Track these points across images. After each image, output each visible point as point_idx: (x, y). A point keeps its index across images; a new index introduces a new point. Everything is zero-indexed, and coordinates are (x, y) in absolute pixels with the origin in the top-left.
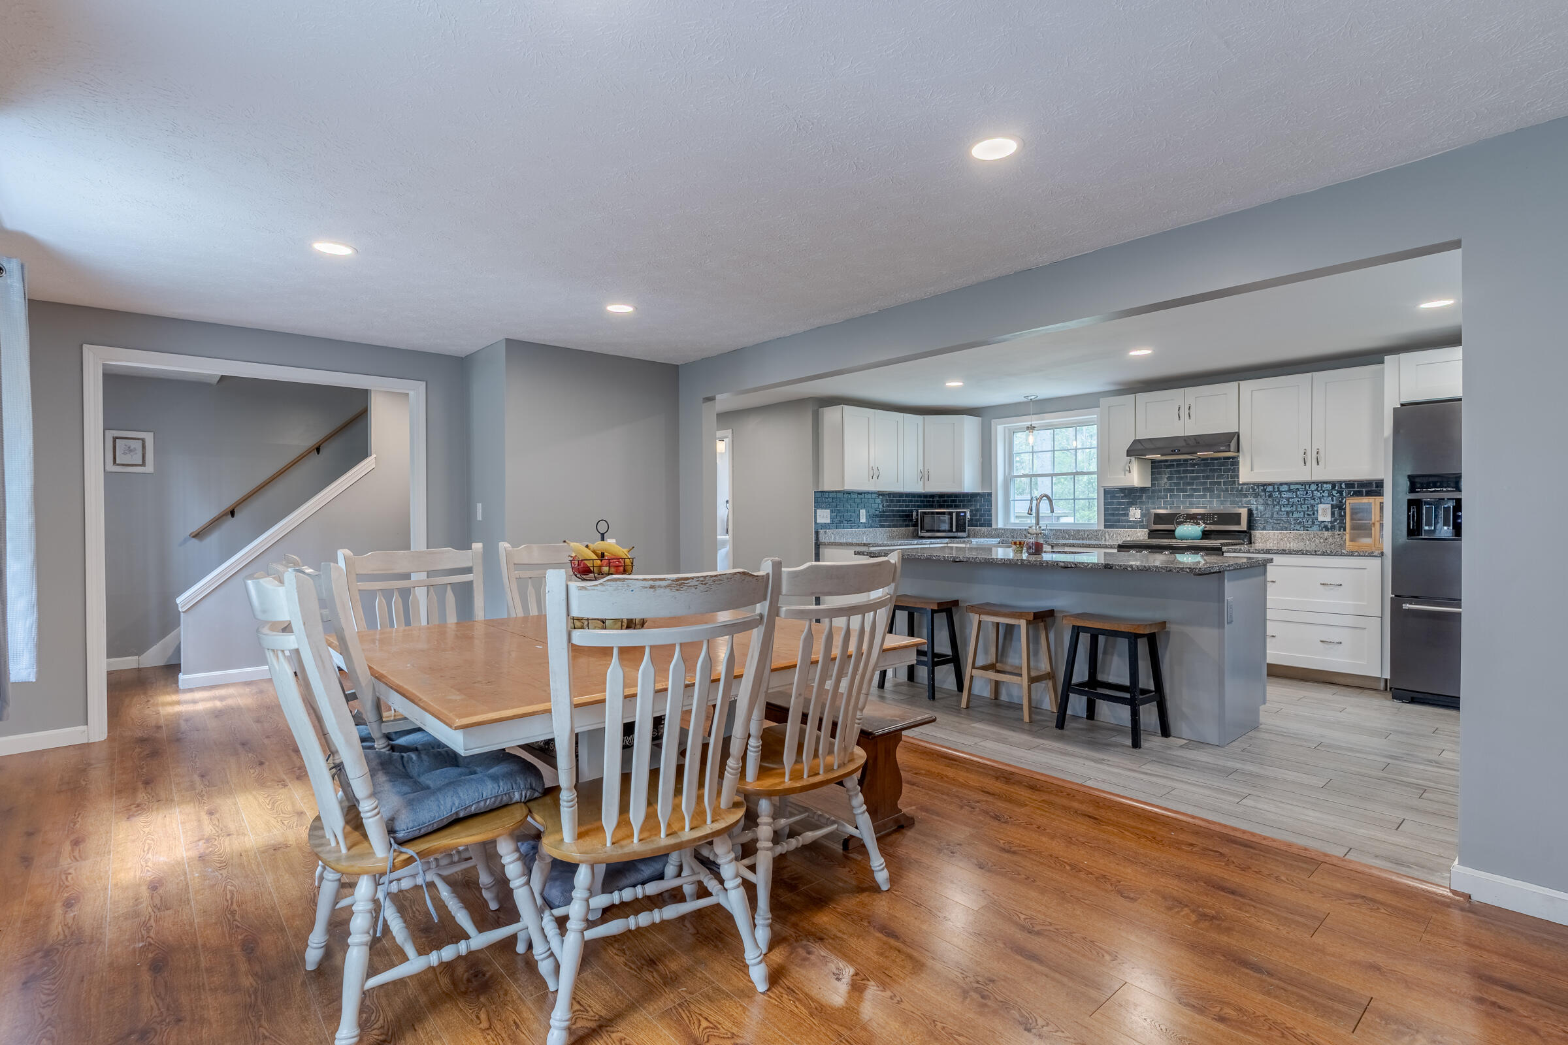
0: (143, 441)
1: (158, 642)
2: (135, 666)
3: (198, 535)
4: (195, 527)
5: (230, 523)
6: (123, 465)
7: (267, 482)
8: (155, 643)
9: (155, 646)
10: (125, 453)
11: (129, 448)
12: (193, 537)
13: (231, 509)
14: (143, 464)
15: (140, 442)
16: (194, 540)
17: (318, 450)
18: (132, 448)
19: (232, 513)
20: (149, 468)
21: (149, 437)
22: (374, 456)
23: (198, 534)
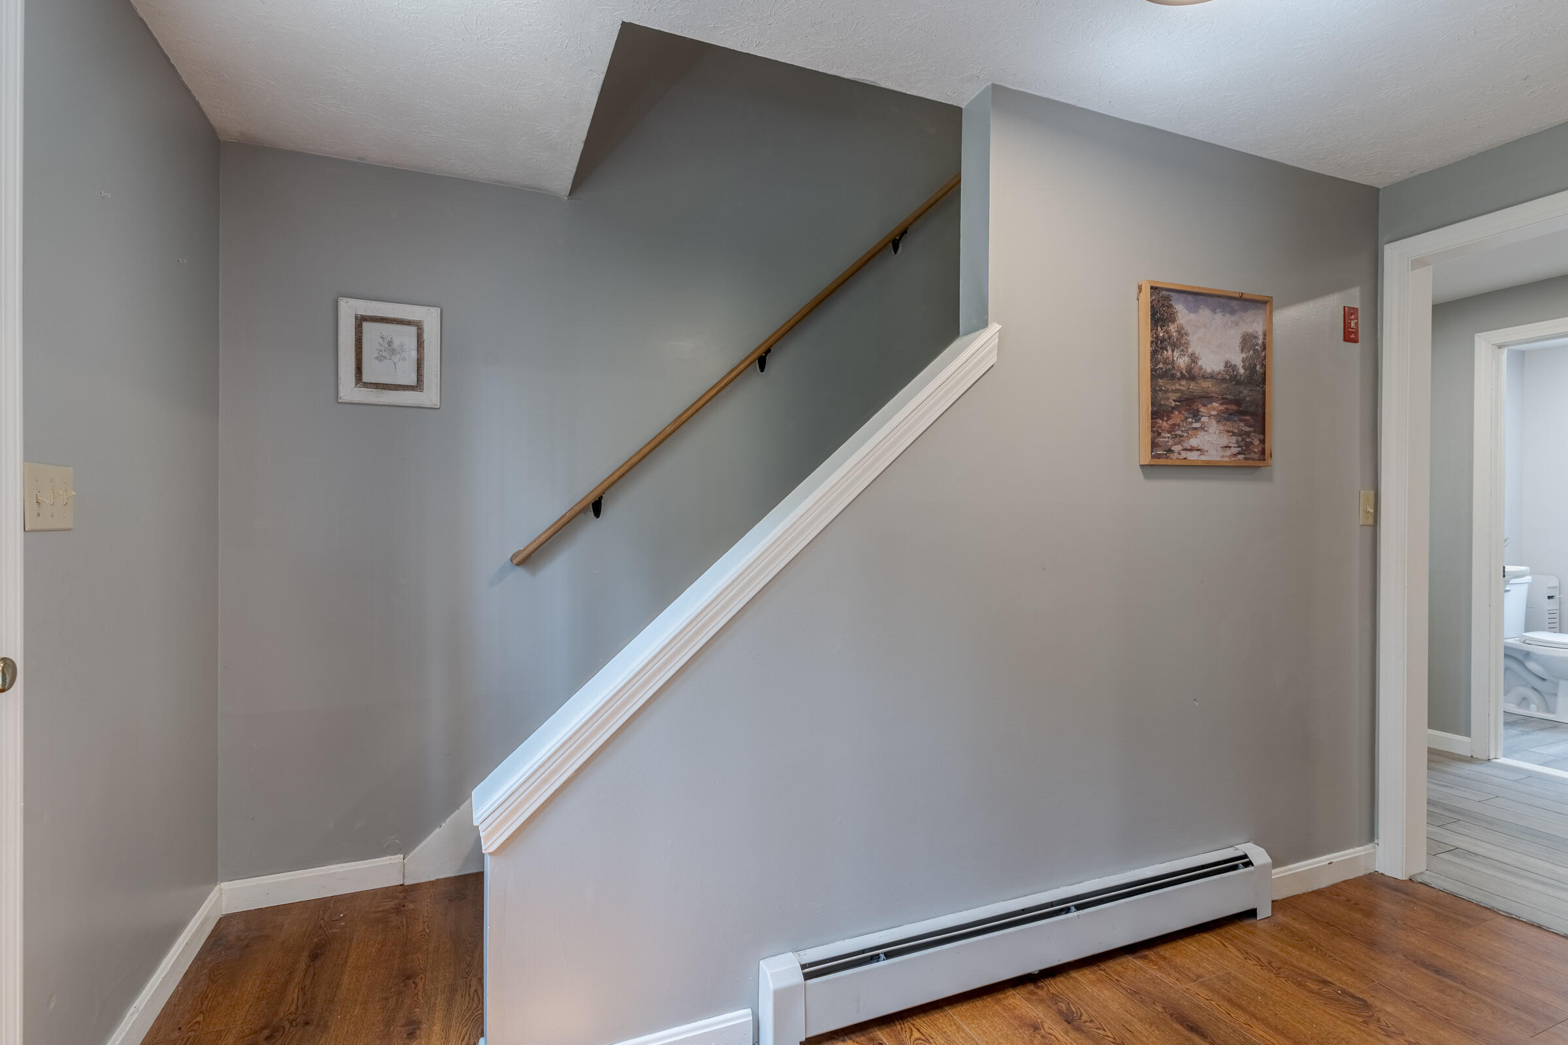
0: (419, 326)
1: (444, 820)
2: (393, 880)
3: (529, 559)
4: (521, 541)
5: (593, 529)
6: (377, 386)
7: (668, 431)
8: (437, 823)
9: (438, 830)
10: (380, 358)
11: (390, 343)
12: (518, 564)
13: (592, 498)
14: (418, 386)
15: (414, 330)
16: (520, 571)
17: (762, 362)
18: (396, 344)
19: (597, 507)
20: (430, 396)
21: (430, 318)
22: (994, 328)
23: (529, 556)
